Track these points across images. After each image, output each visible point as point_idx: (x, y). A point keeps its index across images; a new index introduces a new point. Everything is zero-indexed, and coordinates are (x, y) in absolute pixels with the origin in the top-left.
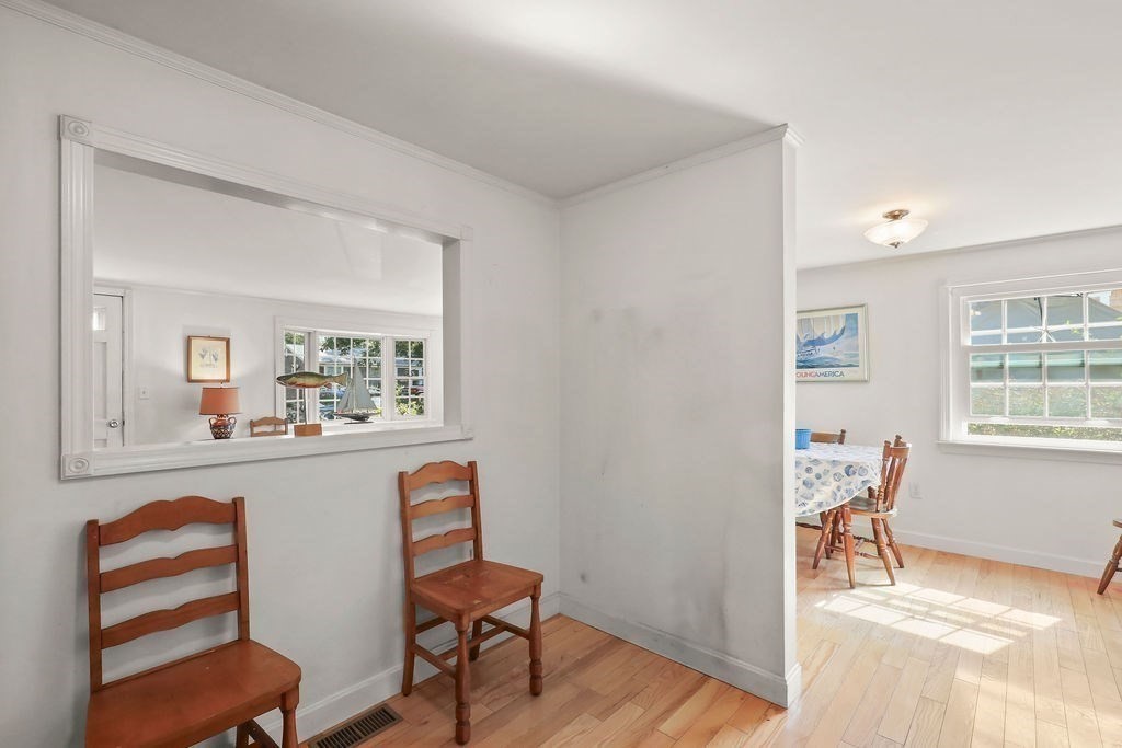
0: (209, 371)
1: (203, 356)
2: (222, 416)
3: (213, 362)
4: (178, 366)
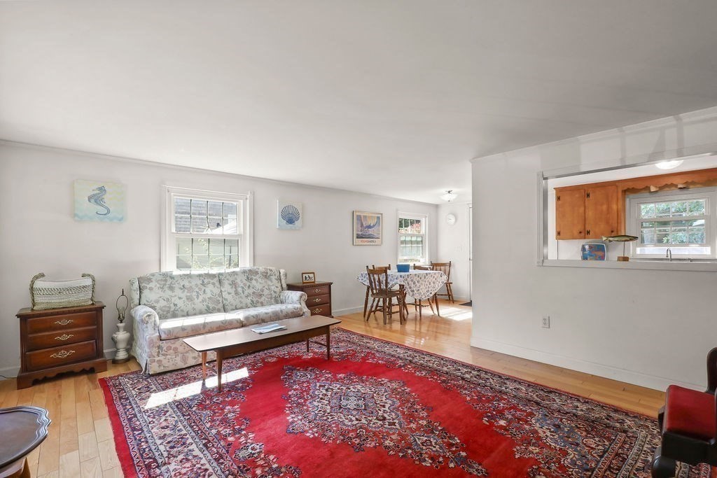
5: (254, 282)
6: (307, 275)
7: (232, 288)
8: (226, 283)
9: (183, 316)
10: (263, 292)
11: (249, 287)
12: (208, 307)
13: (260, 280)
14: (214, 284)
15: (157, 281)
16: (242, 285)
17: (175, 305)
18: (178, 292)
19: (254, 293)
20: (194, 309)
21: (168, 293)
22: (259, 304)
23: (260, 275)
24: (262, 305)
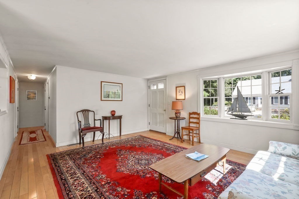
0: (181, 97)
2: (178, 110)
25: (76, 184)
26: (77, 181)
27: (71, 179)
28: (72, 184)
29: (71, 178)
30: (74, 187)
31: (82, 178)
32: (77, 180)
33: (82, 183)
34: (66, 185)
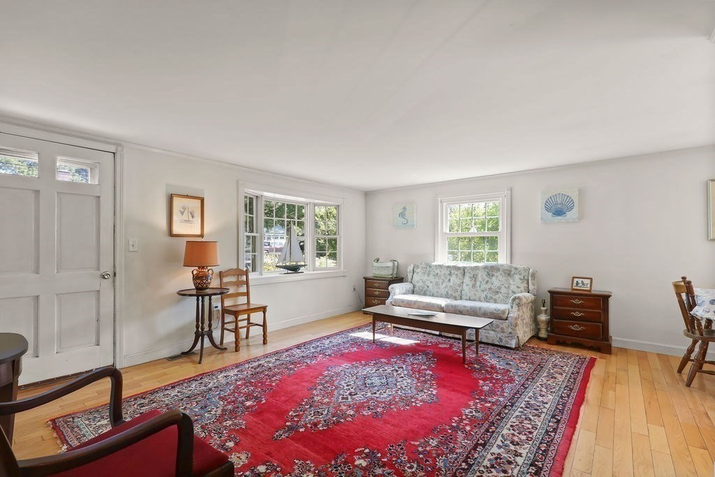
0: (186, 227)
1: (182, 213)
2: (203, 268)
3: (191, 218)
4: (162, 222)
5: (494, 278)
6: (580, 281)
7: (471, 281)
8: (467, 275)
9: (430, 296)
10: (500, 289)
11: (487, 282)
12: (447, 293)
13: (500, 277)
14: (457, 275)
15: (422, 268)
16: (480, 280)
17: (428, 287)
18: (431, 277)
19: (490, 289)
20: (438, 292)
21: (426, 278)
22: (492, 300)
23: (501, 272)
24: (495, 301)
25: (525, 435)
26: (516, 439)
27: (520, 455)
28: (531, 442)
29: (517, 456)
30: (535, 434)
31: (500, 436)
32: (512, 442)
33: (513, 430)
34: (543, 449)
